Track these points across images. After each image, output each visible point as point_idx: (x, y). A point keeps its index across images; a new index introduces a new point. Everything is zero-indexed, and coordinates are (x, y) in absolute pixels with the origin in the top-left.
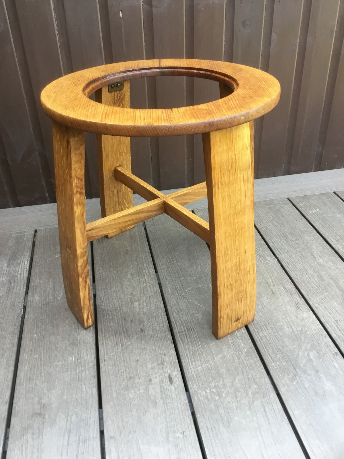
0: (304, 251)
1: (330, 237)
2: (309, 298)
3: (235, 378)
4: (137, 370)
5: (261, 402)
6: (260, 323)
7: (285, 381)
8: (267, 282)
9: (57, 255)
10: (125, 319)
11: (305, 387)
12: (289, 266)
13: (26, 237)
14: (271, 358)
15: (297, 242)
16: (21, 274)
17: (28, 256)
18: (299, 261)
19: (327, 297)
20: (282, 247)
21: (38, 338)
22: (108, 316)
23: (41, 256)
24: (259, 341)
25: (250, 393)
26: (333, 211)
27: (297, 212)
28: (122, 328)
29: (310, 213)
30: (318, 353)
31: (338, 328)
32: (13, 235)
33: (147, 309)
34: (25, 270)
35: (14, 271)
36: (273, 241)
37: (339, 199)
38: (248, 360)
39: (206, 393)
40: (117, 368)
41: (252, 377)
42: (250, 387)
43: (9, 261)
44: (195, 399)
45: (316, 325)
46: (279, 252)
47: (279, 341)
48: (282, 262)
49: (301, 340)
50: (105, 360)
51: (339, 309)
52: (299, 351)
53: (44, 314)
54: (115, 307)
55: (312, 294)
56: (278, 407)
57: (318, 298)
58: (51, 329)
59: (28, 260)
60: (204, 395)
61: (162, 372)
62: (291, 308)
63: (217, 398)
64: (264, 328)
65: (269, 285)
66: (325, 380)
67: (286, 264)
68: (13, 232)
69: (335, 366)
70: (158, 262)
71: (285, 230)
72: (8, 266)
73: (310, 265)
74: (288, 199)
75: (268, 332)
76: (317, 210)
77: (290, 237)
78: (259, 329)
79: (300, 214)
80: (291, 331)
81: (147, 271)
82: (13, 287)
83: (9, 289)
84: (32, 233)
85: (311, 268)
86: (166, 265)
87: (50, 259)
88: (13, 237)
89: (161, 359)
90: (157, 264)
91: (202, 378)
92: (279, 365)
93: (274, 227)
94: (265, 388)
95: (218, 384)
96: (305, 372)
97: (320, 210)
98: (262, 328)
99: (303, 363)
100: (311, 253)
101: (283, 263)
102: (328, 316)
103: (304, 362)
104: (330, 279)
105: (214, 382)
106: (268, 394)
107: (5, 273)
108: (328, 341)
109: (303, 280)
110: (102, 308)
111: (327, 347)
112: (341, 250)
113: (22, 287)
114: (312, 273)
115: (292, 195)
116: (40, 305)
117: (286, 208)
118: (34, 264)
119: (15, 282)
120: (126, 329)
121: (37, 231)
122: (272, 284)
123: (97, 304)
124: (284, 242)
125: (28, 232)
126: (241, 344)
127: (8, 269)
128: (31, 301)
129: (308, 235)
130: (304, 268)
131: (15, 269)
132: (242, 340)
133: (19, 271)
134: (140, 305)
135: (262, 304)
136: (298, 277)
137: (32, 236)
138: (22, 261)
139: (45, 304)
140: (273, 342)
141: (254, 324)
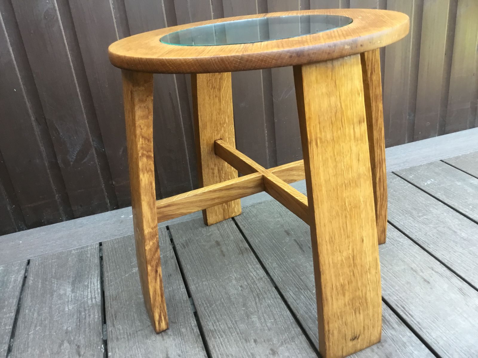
0: (439, 226)
1: (461, 207)
2: (472, 280)
6: (425, 320)
8: (412, 268)
9: (134, 269)
10: (246, 340)
12: (429, 246)
13: (89, 252)
15: (425, 217)
16: (92, 298)
17: (96, 275)
18: (437, 238)
20: (411, 225)
22: (221, 339)
23: (114, 273)
24: (436, 344)
26: (449, 179)
27: (410, 185)
28: (245, 353)
29: (424, 184)
32: (73, 252)
33: (271, 322)
34: (96, 292)
35: (82, 296)
36: (396, 219)
37: (450, 166)
43: (73, 284)
46: (409, 231)
47: (460, 341)
48: (417, 242)
53: (133, 348)
54: (227, 326)
55: (472, 275)
59: (97, 280)
62: (456, 296)
64: (434, 326)
65: (416, 272)
68: (72, 249)
70: (264, 260)
71: (405, 206)
72: (73, 291)
73: (454, 241)
74: (393, 173)
75: (441, 331)
76: (431, 181)
77: (414, 212)
78: (429, 329)
79: (414, 187)
80: (469, 324)
81: (255, 273)
82: (84, 317)
83: (80, 320)
84: (97, 246)
85: (456, 245)
86: (277, 264)
87: (127, 275)
88: (73, 254)
90: (265, 263)
93: (391, 204)
97: (435, 180)
100: (448, 227)
101: (419, 242)
107: (70, 299)
109: (454, 260)
110: (210, 330)
113: (97, 315)
114: (461, 250)
115: (395, 169)
116: (126, 336)
117: (396, 183)
118: (107, 283)
119: (85, 310)
120: (251, 353)
121: (102, 244)
122: (418, 269)
123: (202, 324)
124: (410, 219)
125: (91, 246)
126: (413, 352)
127: (73, 295)
128: (112, 332)
129: (434, 208)
130: (448, 245)
131: (82, 293)
132: (412, 346)
133: (89, 295)
134: (259, 318)
135: (417, 295)
136: (446, 257)
137: (97, 251)
138: (90, 282)
139: (131, 333)
140: (454, 343)
141: (419, 323)
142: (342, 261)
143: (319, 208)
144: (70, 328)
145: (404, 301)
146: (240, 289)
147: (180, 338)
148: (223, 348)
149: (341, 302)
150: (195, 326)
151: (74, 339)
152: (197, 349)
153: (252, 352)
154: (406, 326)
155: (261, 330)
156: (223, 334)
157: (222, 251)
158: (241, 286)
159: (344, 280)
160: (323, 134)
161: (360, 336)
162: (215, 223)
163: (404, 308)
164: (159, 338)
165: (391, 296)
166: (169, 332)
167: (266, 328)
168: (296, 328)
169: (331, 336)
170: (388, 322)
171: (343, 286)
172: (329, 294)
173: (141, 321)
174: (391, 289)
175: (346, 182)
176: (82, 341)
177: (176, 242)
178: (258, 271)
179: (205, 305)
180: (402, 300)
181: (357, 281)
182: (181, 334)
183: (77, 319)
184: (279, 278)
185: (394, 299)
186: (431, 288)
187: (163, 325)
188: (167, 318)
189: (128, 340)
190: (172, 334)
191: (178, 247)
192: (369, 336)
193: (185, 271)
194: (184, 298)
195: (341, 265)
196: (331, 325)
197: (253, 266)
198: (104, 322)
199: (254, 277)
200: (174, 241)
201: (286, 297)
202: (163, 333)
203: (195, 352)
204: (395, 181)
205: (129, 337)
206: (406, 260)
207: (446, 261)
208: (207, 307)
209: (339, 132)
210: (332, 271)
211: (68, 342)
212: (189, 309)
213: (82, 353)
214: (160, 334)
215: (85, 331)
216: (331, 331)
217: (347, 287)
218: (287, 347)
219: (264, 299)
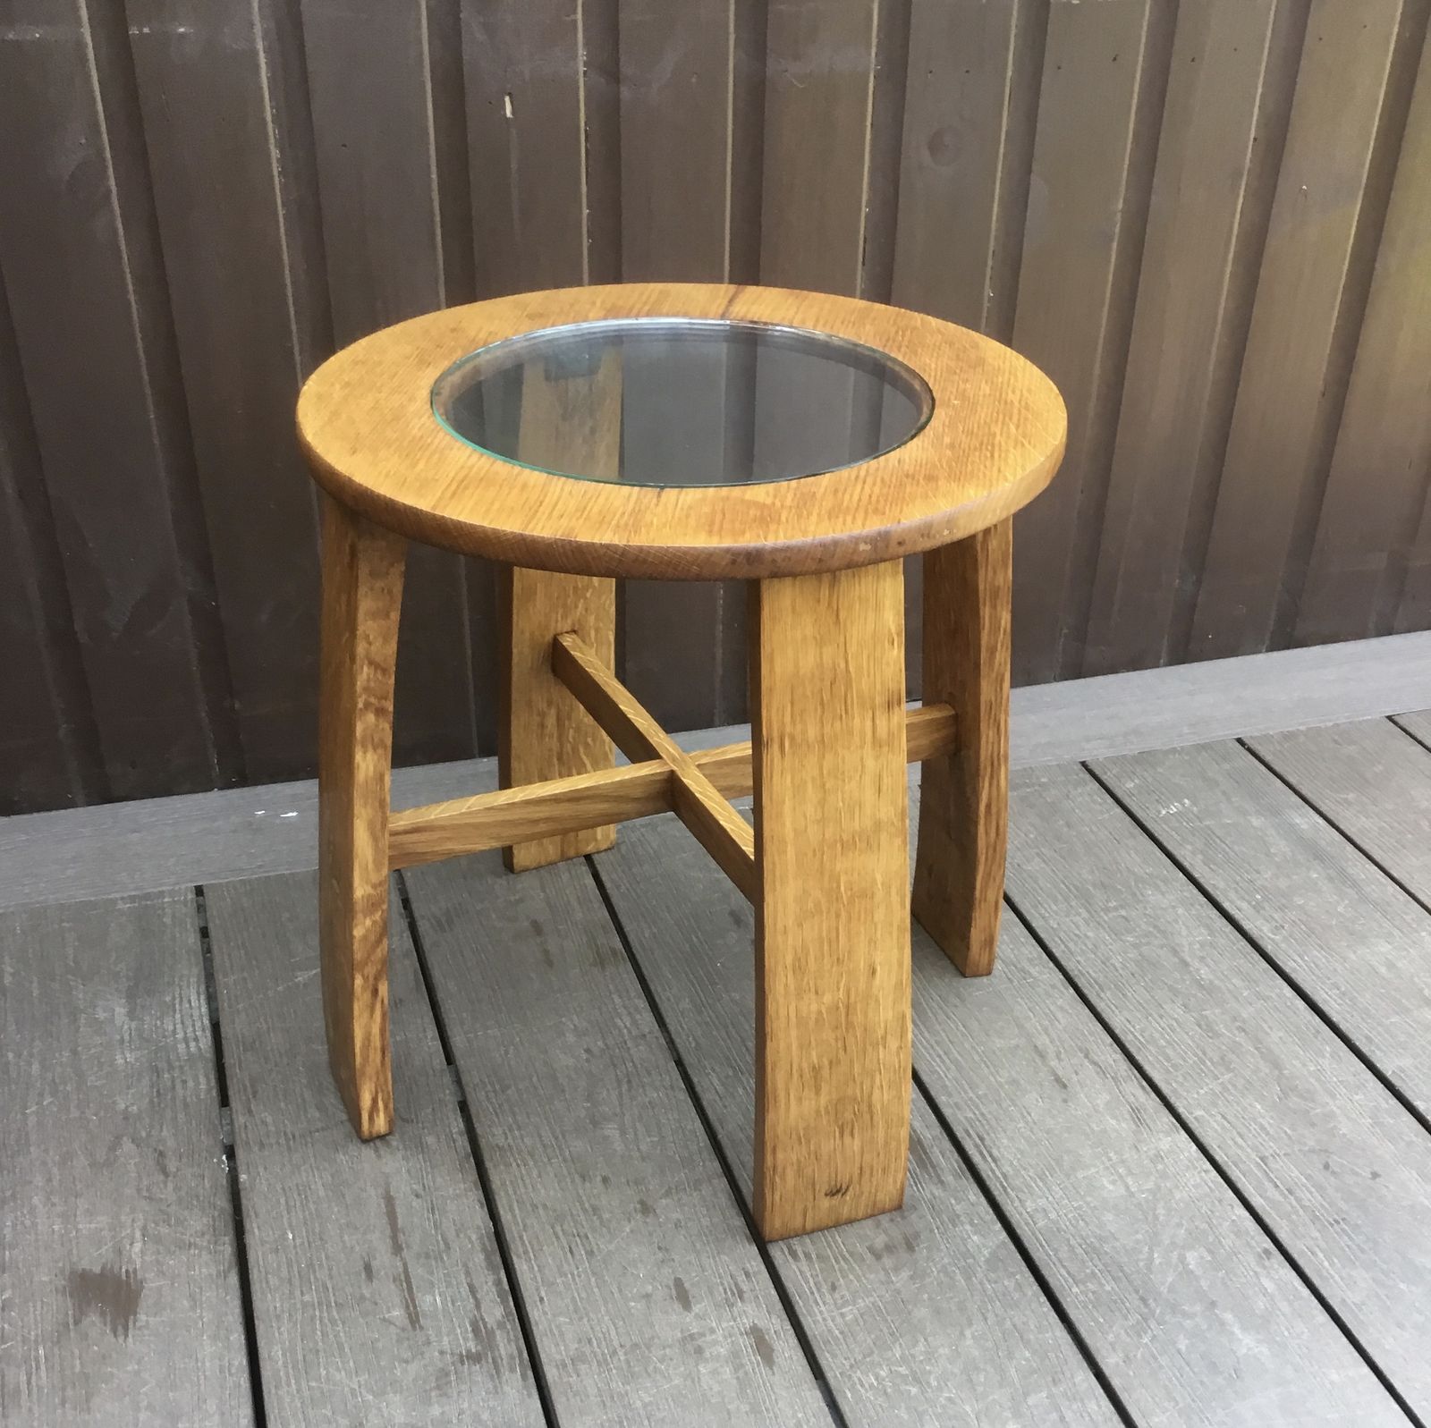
0: (1148, 944)
1: (1231, 894)
2: (1175, 1092)
3: (962, 1334)
4: (652, 1326)
5: (1047, 1398)
6: (1023, 1172)
7: (1117, 1336)
8: (1036, 1047)
9: (299, 973)
10: (583, 1178)
11: (1179, 1352)
12: (1102, 995)
13: (168, 911)
14: (1068, 1273)
15: (1123, 913)
16: (186, 1040)
17: (193, 979)
18: (1133, 974)
19: (1230, 1087)
20: (1077, 932)
21: (303, 1243)
22: (523, 1168)
23: (244, 979)
24: (1027, 1224)
25: (1013, 1371)
26: (1237, 804)
27: (1119, 810)
28: (577, 1203)
29: (1159, 812)
30: (1210, 1252)
31: (1271, 1181)
32: (120, 905)
33: (652, 1142)
34: (198, 1024)
35: (160, 1031)
36: (1042, 911)
37: (1257, 762)
38: (996, 1282)
39: (877, 1379)
40: (585, 1320)
41: (1014, 1326)
42: (1010, 1356)
43: (131, 996)
44: (846, 1397)
45: (1199, 1173)
46: (1066, 946)
47: (1087, 1223)
48: (1076, 980)
49: (1156, 1217)
50: (542, 1299)
51: (1269, 1123)
52: (1151, 1251)
53: (303, 1168)
54: (542, 1141)
55: (1180, 1079)
56: (1099, 1406)
57: (1202, 1092)
58: (339, 1211)
59: (199, 994)
60: (871, 1386)
61: (732, 1327)
62: (1118, 1125)
63: (914, 1390)
64: (1038, 1186)
65: (1041, 1056)
66: (1237, 1330)
67: (1093, 988)
68: (118, 896)
69: (1266, 1289)
70: (659, 989)
71: (1079, 874)
72: (131, 1015)
73: (1171, 988)
74: (1084, 764)
75: (1051, 1198)
76: (1183, 805)
77: (1098, 897)
78: (1024, 1192)
79: (1128, 819)
80: (1123, 1191)
81: (628, 1021)
82: (169, 1084)
83: (158, 1091)
84: (189, 896)
85: (1174, 998)
86: (691, 1001)
87: (280, 989)
88: (122, 912)
89: (721, 1288)
90: (661, 997)
91: (861, 1337)
92: (1094, 1293)
93: (1043, 865)
94: (1057, 1356)
95: (912, 1351)
96: (1174, 1308)
97: (1194, 803)
98: (1031, 1187)
99: (1167, 1284)
100: (1174, 948)
101: (1081, 983)
102: (1236, 1143)
103: (1170, 1279)
104: (1236, 1032)
105: (897, 1346)
106: (1068, 1375)
107: (127, 1037)
108: (1239, 1217)
109: (1151, 1035)
110: (497, 1145)
111: (1238, 1234)
112: (1269, 938)
113: (204, 1083)
114: (1178, 1012)
115: (1095, 752)
116: (282, 1141)
117: (1080, 799)
118: (225, 1005)
119: (171, 1068)
120: (591, 1206)
121: (204, 890)
122: (1051, 1051)
123: (479, 1131)
124: (1079, 914)
125: (172, 894)
126: (970, 1237)
127: (134, 1025)
128: (246, 1126)
129: (1157, 888)
130: (1153, 997)
132: (972, 1224)
133: (178, 1031)
134: (623, 1133)
135: (1026, 1114)
136: (1134, 1027)
137: (192, 908)
138: (177, 995)
139: (297, 1134)
140: (1070, 1227)
141: (1005, 1176)
142: (820, 1013)
143: (775, 890)
144: (135, 1108)
145: (989, 1123)
146: (585, 1056)
147: (420, 1157)
148: (526, 1188)
149: (809, 1105)
150: (460, 1134)
151: (149, 1135)
152: (462, 1186)
153: (593, 1201)
154: (972, 1180)
155: (622, 1157)
156: (528, 1158)
157: (546, 952)
158: (588, 1051)
159: (820, 1057)
160: (799, 727)
161: (851, 1188)
162: (534, 865)
163: (982, 1139)
164: (367, 1152)
165: (959, 1109)
166: (395, 1141)
167: (636, 1154)
168: (711, 1160)
169: (777, 1179)
170: (934, 1167)
171: (816, 1070)
172: (781, 1085)
173: (320, 1107)
174: (966, 1092)
175: (844, 837)
176: (171, 1143)
177: (419, 909)
178: (638, 1017)
179: (489, 1086)
180: (985, 1122)
181: (852, 1061)
182: (421, 1147)
183: (152, 1087)
184: (691, 1040)
185: (966, 1118)
186: (1065, 1101)
187: (381, 1124)
188: (391, 1106)
189: (289, 1148)
190: (401, 1147)
191: (423, 926)
192: (873, 1191)
193: (441, 995)
194: (434, 1062)
195: (817, 1021)
196: (780, 1156)
197: (627, 1002)
198: (224, 1101)
199: (625, 1031)
200: (414, 906)
201: (698, 1089)
202: (378, 1143)
203: (455, 1190)
204: (1081, 795)
205: (291, 1142)
206: (1027, 1025)
207: (1130, 1037)
208: (495, 1091)
209: (838, 725)
210: (794, 1033)
211: (133, 1141)
212: (447, 1091)
213: (172, 1167)
214: (372, 1144)
215: (175, 1119)
216: (779, 1170)
217: (825, 1072)
218: (679, 1200)
219: (643, 1087)
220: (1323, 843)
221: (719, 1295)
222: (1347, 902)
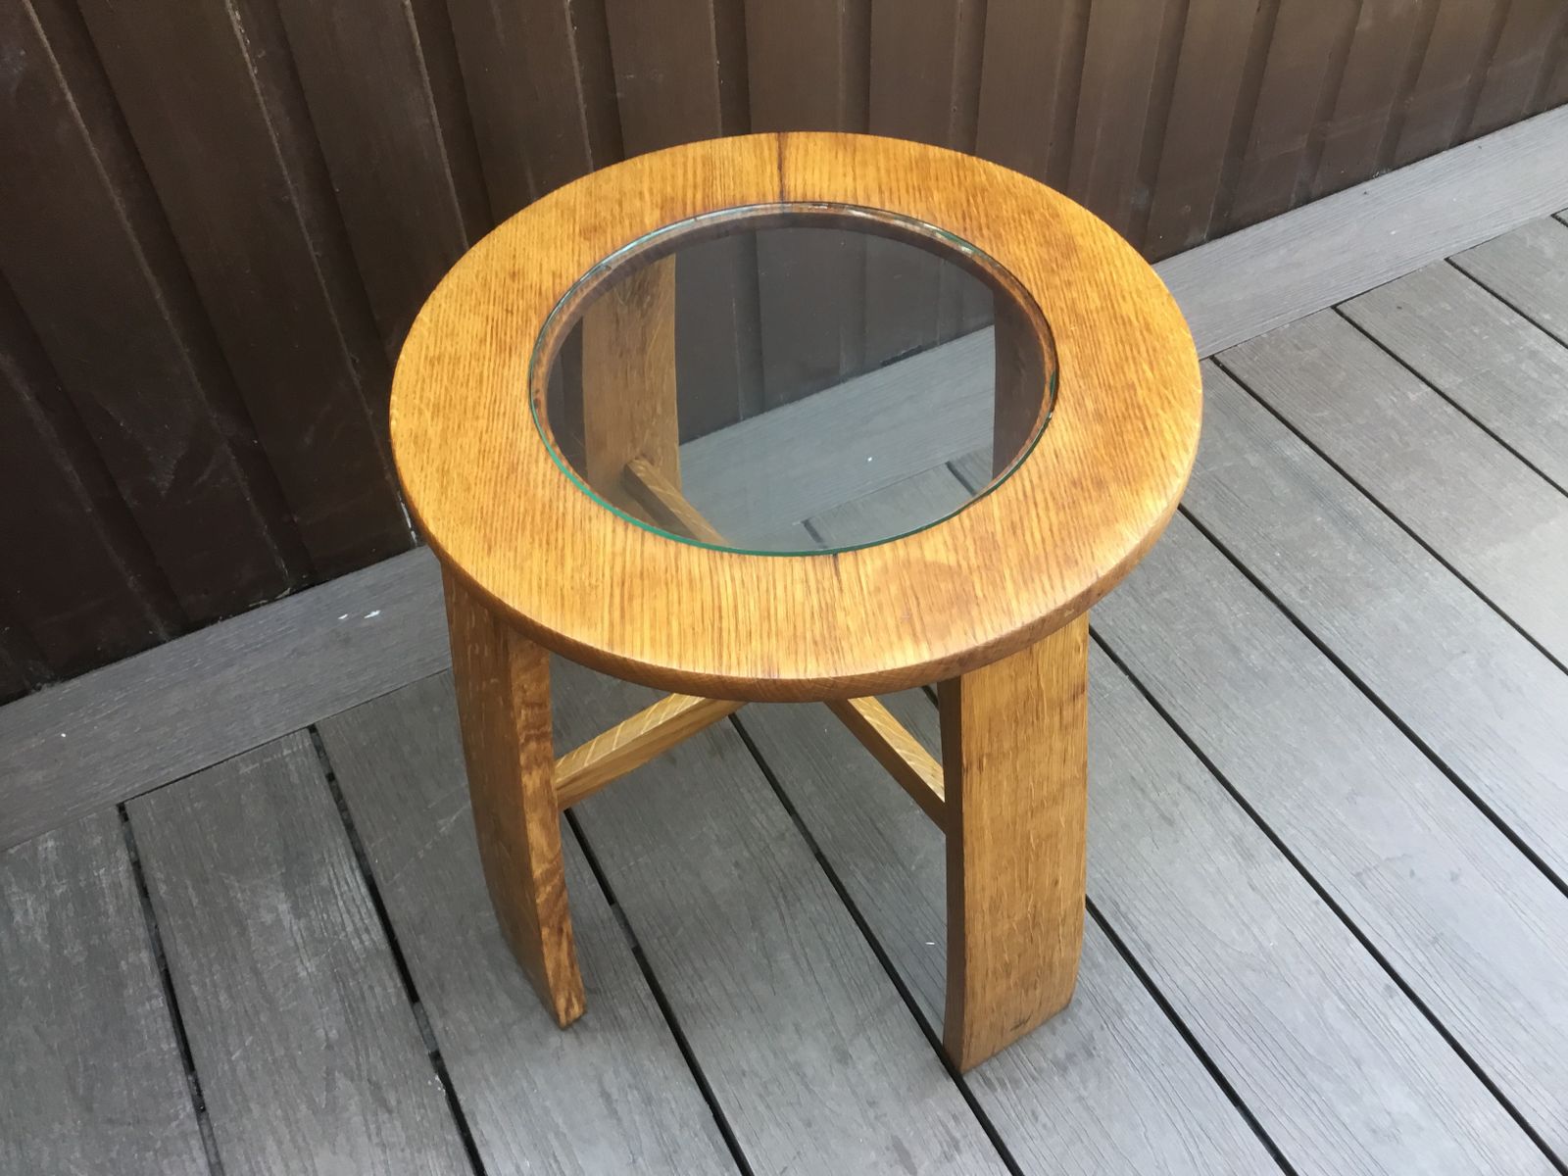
0: (1197, 630)
1: (1254, 555)
2: (1264, 808)
8: (1133, 778)
9: (442, 823)
10: (775, 1029)
11: (1344, 1123)
12: (1173, 701)
13: (292, 767)
15: (1166, 595)
16: (357, 932)
17: (342, 851)
18: (1193, 671)
20: (1132, 627)
22: (717, 1030)
23: (390, 841)
24: (1181, 1000)
26: (1231, 441)
32: (243, 767)
33: (825, 969)
34: (364, 910)
35: (329, 927)
37: (1235, 384)
43: (289, 888)
46: (1127, 646)
48: (1147, 687)
49: (1287, 968)
59: (352, 869)
62: (1228, 862)
64: (1179, 954)
65: (1141, 789)
66: (1384, 1086)
67: (1161, 692)
68: (237, 757)
69: (1397, 1032)
70: (781, 772)
72: (297, 912)
73: (1230, 682)
75: (1193, 965)
78: (1168, 962)
80: (1252, 942)
81: (763, 819)
82: (358, 993)
83: (350, 1006)
84: (307, 744)
85: (1236, 693)
87: (428, 846)
88: (247, 778)
89: (936, 1141)
90: (784, 783)
92: (1258, 1072)
94: (1245, 1154)
99: (1315, 1045)
100: (1221, 633)
107: (299, 940)
108: (1356, 951)
109: (1228, 745)
111: (1361, 972)
112: (1298, 603)
113: (391, 987)
114: (1245, 711)
116: (486, 1044)
118: (382, 878)
119: (353, 971)
121: (318, 728)
122: (1147, 781)
123: (665, 990)
125: (289, 743)
126: (1137, 1029)
127: (302, 923)
128: (446, 1033)
129: (1188, 559)
130: (1217, 695)
131: (325, 916)
133: (346, 923)
134: (796, 961)
135: (1145, 866)
136: (1211, 735)
137: (312, 759)
138: (332, 876)
140: (1219, 997)
142: (1011, 928)
144: (334, 1031)
145: (1116, 883)
146: (735, 873)
147: (619, 1035)
149: (1001, 988)
151: (358, 1064)
158: (737, 865)
159: (1011, 955)
160: (995, 746)
161: (1031, 1018)
164: (568, 1038)
166: (591, 1020)
168: (885, 981)
171: (1007, 965)
173: (510, 993)
175: (1034, 805)
176: (381, 1070)
178: (770, 812)
179: (658, 931)
181: (1037, 946)
182: (617, 1024)
183: (342, 1001)
184: (826, 829)
186: (1176, 841)
187: (576, 1010)
188: (583, 995)
189: (495, 1052)
190: (598, 1026)
194: (600, 911)
195: (1009, 935)
197: (756, 795)
198: (414, 997)
199: (764, 832)
202: (575, 1026)
203: (664, 1072)
205: (495, 1044)
206: (1119, 754)
208: (665, 936)
209: (1030, 731)
210: (989, 950)
211: (345, 1075)
212: (622, 945)
213: (393, 1103)
214: (570, 1030)
215: (376, 1037)
217: (1015, 963)
218: (869, 1038)
219: (799, 900)
220: (1316, 477)
221: (937, 1150)
222: (1353, 547)
